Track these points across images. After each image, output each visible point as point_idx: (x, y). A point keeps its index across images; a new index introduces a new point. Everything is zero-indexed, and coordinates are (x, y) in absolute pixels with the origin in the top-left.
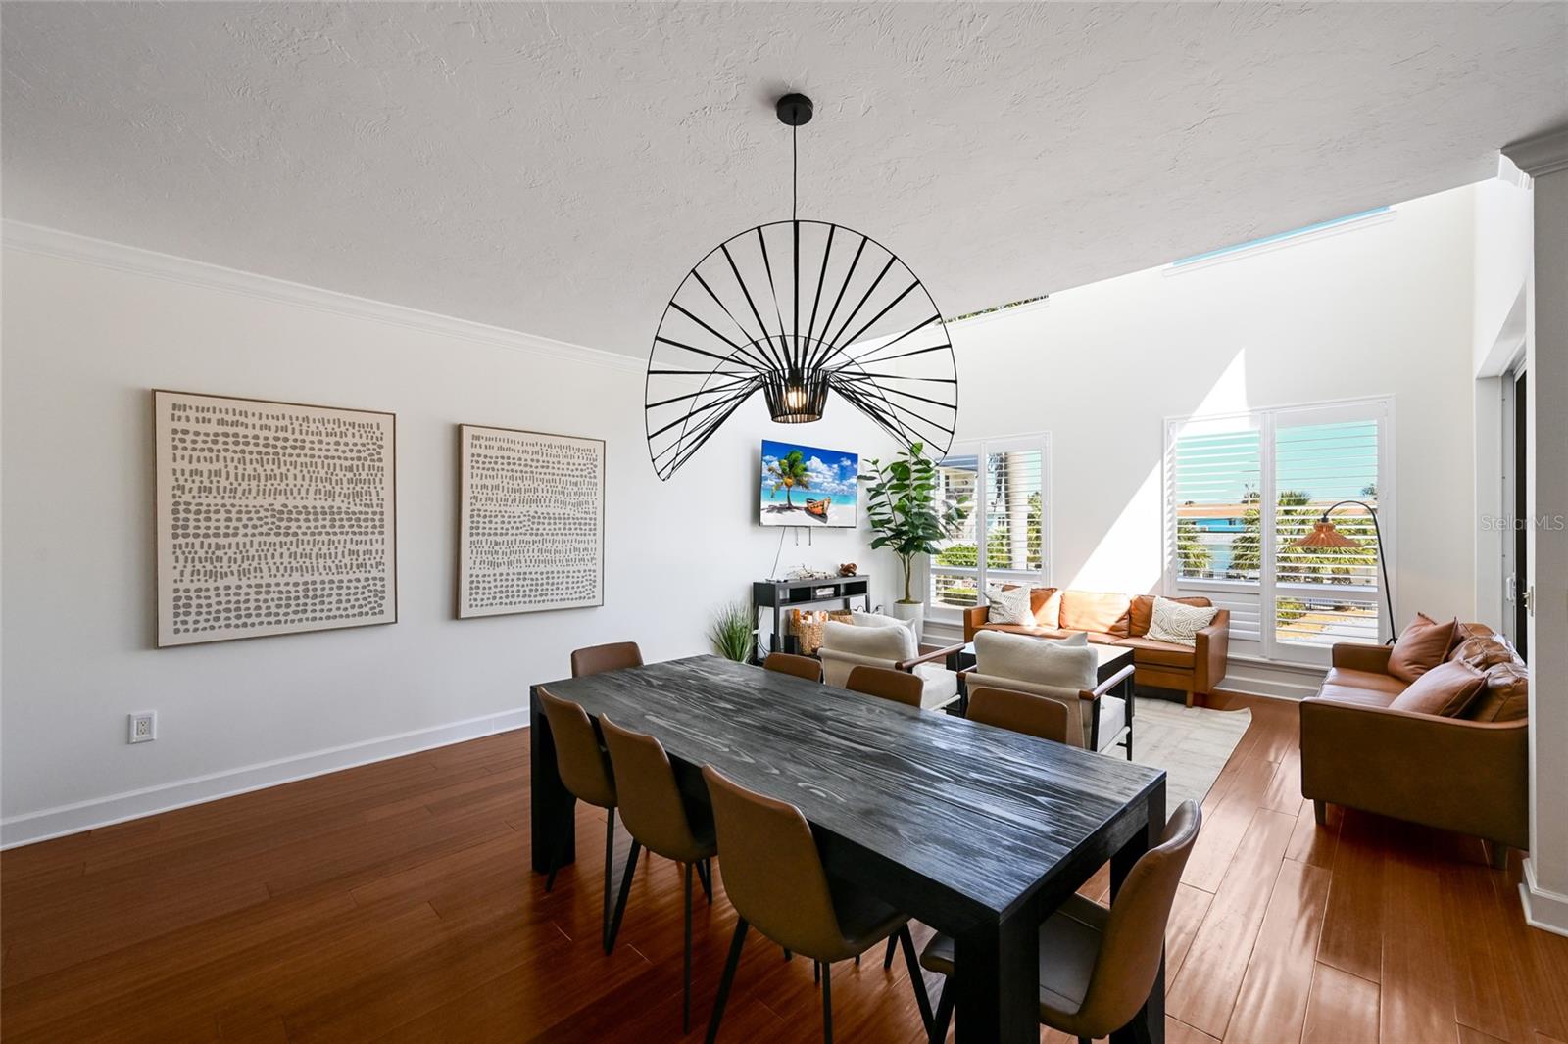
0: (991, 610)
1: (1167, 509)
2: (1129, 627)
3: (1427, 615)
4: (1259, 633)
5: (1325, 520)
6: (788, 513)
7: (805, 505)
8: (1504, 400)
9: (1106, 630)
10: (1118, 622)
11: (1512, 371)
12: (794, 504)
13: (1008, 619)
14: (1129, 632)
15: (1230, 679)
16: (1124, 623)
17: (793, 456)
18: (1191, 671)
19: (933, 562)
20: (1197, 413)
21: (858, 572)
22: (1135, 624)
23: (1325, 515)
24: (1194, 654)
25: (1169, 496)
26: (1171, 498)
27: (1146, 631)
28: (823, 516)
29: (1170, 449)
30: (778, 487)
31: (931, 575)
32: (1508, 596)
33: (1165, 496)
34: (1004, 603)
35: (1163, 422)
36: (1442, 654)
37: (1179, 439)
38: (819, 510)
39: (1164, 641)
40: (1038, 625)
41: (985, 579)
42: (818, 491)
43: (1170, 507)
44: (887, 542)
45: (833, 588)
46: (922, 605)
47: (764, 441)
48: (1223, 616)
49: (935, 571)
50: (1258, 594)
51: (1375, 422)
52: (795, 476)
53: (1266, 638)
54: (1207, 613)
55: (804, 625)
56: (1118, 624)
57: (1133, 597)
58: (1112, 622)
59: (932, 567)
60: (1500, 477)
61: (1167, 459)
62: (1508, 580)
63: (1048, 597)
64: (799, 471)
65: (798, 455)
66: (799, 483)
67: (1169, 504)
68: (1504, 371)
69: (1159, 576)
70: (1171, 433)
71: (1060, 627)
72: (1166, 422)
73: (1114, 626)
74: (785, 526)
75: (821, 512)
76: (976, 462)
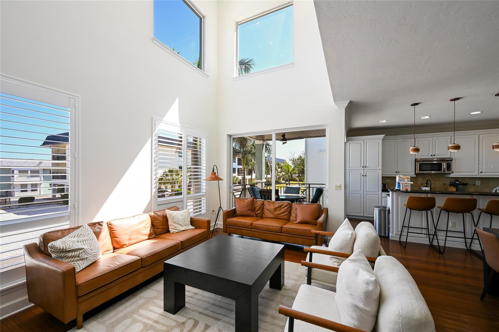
1: (154, 164)
9: (147, 237)
14: (161, 233)
16: (155, 230)
20: (165, 119)
22: (158, 229)
24: (208, 230)
25: (154, 158)
27: (167, 229)
29: (155, 134)
34: (85, 247)
37: (159, 130)
43: (155, 163)
50: (182, 201)
61: (154, 138)
67: (155, 162)
69: (149, 199)
71: (116, 248)
72: (153, 119)
73: (150, 234)
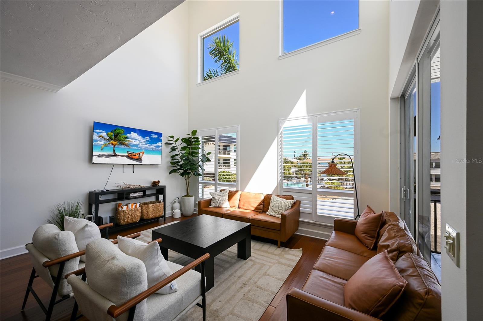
0: (212, 201)
1: (280, 157)
2: (263, 208)
3: (371, 207)
4: (311, 210)
5: (333, 162)
6: (114, 158)
7: (127, 155)
8: (400, 108)
9: (253, 209)
10: (258, 206)
11: (404, 95)
12: (117, 154)
13: (217, 205)
14: (263, 210)
15: (300, 229)
16: (262, 206)
17: (117, 131)
18: (279, 232)
19: (200, 179)
20: (290, 117)
21: (160, 184)
22: (265, 207)
23: (333, 160)
24: (281, 223)
25: (280, 152)
26: (281, 153)
27: (267, 211)
28: (139, 160)
29: (280, 132)
30: (106, 145)
31: (200, 185)
32: (402, 197)
33: (279, 152)
34: (216, 198)
35: (278, 120)
36: (377, 229)
37: (284, 128)
38: (137, 157)
39: (272, 216)
40: (231, 207)
41: (217, 187)
42: (136, 148)
44: (177, 171)
45: (143, 193)
46: (194, 197)
47: (94, 122)
48: (298, 203)
49: (201, 183)
50: (311, 194)
51: (353, 120)
52: (119, 140)
53: (314, 213)
54: (290, 202)
55: (121, 211)
56: (258, 207)
57: (265, 194)
58: (256, 205)
59: (199, 181)
60: (399, 143)
61: (279, 136)
62: (402, 189)
63: (235, 194)
64: (122, 138)
65: (122, 131)
66: (122, 144)
67: (280, 155)
68: (400, 95)
69: (276, 186)
70: (281, 125)
71: (239, 208)
72: (279, 120)
73: (256, 208)
74: (114, 164)
75: (138, 158)
76: (214, 138)
